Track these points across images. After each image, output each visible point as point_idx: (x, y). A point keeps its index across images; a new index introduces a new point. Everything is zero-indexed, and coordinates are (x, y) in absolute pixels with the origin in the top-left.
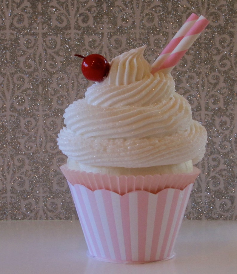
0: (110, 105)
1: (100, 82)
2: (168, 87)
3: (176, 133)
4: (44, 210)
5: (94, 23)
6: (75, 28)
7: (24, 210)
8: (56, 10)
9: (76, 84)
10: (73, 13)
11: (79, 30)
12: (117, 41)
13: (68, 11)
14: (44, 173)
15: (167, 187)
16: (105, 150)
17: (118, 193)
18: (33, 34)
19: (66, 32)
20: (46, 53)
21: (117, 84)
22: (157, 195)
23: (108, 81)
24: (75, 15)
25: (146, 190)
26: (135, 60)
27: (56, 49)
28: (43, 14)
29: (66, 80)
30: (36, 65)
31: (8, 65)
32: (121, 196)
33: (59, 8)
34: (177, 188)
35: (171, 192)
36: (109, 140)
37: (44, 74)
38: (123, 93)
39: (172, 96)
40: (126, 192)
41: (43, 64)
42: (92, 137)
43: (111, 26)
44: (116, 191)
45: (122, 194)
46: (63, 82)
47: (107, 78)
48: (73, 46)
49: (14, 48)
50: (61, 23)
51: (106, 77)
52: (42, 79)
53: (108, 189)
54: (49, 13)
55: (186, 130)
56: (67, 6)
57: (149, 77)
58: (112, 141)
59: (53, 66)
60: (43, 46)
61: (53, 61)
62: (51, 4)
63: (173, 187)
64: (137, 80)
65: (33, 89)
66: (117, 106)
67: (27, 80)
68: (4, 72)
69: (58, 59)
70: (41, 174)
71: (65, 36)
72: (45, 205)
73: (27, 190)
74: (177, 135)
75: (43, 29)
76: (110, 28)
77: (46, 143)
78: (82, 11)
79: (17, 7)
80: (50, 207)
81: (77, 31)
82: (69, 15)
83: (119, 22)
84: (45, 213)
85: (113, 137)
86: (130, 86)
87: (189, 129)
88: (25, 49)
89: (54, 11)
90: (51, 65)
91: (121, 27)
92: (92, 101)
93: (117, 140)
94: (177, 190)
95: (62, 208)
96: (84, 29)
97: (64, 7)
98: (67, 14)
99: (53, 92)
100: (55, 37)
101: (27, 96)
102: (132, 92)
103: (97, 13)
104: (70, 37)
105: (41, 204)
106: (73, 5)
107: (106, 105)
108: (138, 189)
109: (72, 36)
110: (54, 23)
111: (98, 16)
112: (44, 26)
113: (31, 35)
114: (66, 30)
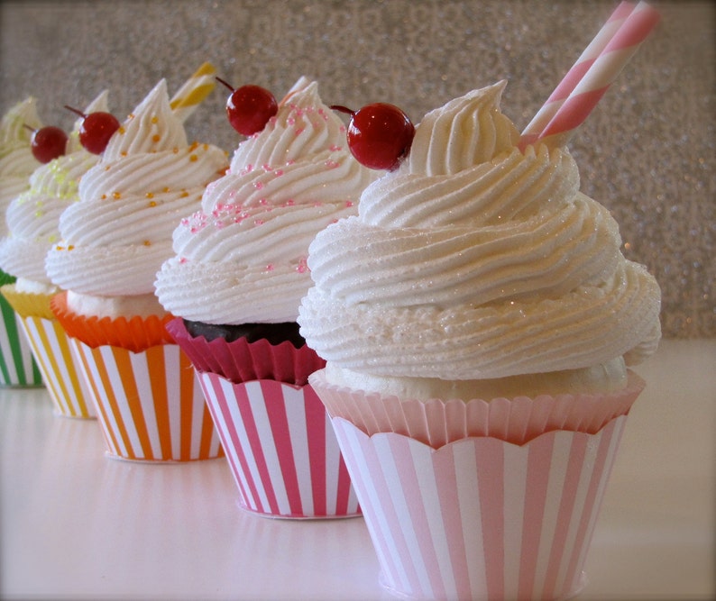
0: (410, 224)
1: (392, 171)
2: (558, 178)
3: (574, 290)
15: (551, 428)
16: (388, 335)
17: (426, 442)
21: (429, 173)
22: (525, 450)
23: (408, 166)
25: (496, 434)
26: (475, 116)
32: (433, 450)
34: (580, 429)
35: (563, 439)
36: (400, 309)
38: (440, 191)
39: (569, 200)
40: (447, 441)
42: (361, 303)
44: (421, 438)
45: (437, 445)
47: (407, 160)
51: (405, 157)
53: (403, 432)
55: (601, 285)
57: (509, 152)
58: (407, 311)
63: (567, 428)
64: (479, 159)
66: (425, 225)
74: (575, 295)
85: (410, 302)
86: (460, 175)
87: (610, 282)
92: (369, 216)
93: (419, 311)
94: (580, 433)
102: (461, 190)
107: (398, 224)
108: (476, 433)
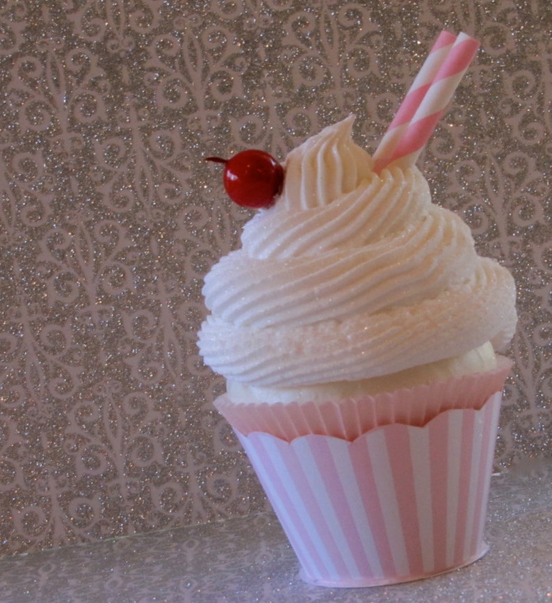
0: (297, 254)
1: (268, 208)
2: (415, 194)
3: (446, 290)
4: (203, 501)
5: (246, 89)
6: (206, 107)
7: (160, 506)
8: (161, 74)
9: (227, 223)
10: (196, 75)
11: (217, 108)
12: (298, 119)
13: (185, 73)
14: (190, 421)
15: (444, 409)
16: (299, 350)
17: (343, 438)
18: (121, 132)
19: (190, 117)
20: (154, 169)
21: (304, 206)
22: (426, 429)
23: (284, 202)
24: (203, 80)
25: (401, 420)
26: (335, 151)
27: (174, 157)
28: (134, 88)
29: (206, 219)
30: (136, 196)
31: (77, 206)
32: (349, 443)
33: (167, 69)
34: (468, 407)
35: (456, 417)
36: (305, 327)
37: (158, 214)
38: (320, 222)
39: (425, 213)
40: (360, 432)
41: (151, 193)
42: (268, 327)
43: (281, 90)
44: (337, 435)
45: (352, 438)
46: (200, 224)
47: (282, 197)
48: (208, 144)
49: (85, 167)
50: (175, 100)
51: (280, 194)
52: (155, 225)
53: (319, 432)
54: (147, 83)
55: (467, 281)
56: (183, 63)
57: (370, 180)
58: (311, 328)
59: (172, 195)
60: (145, 155)
61: (171, 182)
62: (148, 65)
63: (457, 407)
64: (345, 190)
65: (139, 247)
66: (311, 253)
67: (123, 232)
68: (72, 222)
69: (181, 176)
70: (184, 424)
71: (189, 126)
72: (204, 489)
73: (161, 462)
74: (448, 294)
75: (139, 119)
76: (279, 96)
77: (185, 357)
78: (215, 68)
79: (78, 83)
80: (213, 492)
81: (212, 113)
82: (190, 80)
83: (298, 79)
84: (205, 506)
85: (313, 319)
86: (331, 206)
87: (473, 278)
88: (108, 168)
89: (158, 79)
90: (167, 191)
91: (303, 88)
92: (258, 250)
93: (321, 326)
94: (468, 410)
95: (241, 488)
96: (226, 105)
97: (177, 66)
98: (185, 81)
99: (182, 248)
100: (167, 133)
101: (128, 265)
102: (338, 219)
103: (249, 68)
104: (200, 127)
105: (195, 488)
106: (194, 58)
107: (287, 254)
108: (384, 422)
109: (204, 124)
110: (162, 102)
111: (250, 74)
112: (141, 112)
113: (117, 135)
114: (189, 113)
